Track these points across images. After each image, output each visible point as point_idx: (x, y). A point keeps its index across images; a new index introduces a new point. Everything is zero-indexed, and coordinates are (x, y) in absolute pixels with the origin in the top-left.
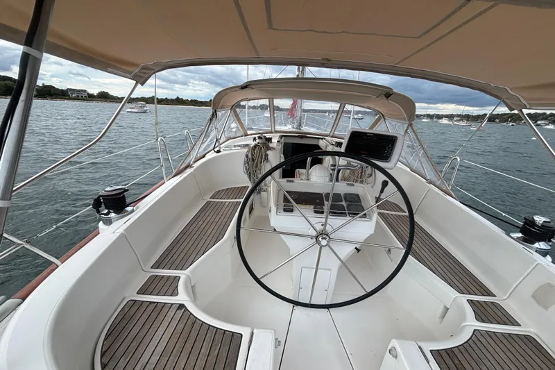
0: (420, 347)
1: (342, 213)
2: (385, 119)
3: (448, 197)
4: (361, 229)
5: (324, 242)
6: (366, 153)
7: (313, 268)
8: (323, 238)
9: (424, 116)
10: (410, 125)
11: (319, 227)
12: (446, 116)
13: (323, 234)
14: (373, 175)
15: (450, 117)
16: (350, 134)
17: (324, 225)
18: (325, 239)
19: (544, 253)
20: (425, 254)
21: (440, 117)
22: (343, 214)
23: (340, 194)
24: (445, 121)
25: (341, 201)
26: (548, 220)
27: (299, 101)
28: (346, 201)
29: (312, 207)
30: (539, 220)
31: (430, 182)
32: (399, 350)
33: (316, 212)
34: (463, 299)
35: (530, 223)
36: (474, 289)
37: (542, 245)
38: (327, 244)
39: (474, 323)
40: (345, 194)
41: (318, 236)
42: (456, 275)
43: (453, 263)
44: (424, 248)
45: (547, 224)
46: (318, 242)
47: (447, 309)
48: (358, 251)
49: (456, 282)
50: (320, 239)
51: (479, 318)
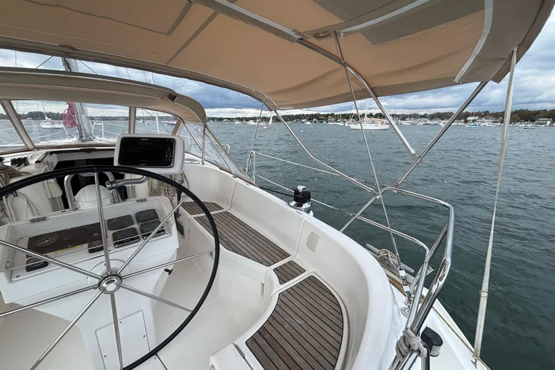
1: (132, 239)
2: (184, 122)
3: (250, 185)
4: (163, 248)
5: (111, 287)
6: (146, 161)
8: (108, 283)
9: (236, 119)
10: (206, 126)
11: (101, 270)
12: (252, 119)
13: (112, 276)
14: (185, 180)
15: (254, 119)
16: (120, 140)
17: (108, 263)
18: (114, 281)
19: (308, 211)
20: (240, 242)
21: (247, 119)
22: (134, 241)
23: (129, 216)
24: (251, 122)
25: (133, 224)
26: (304, 187)
27: (77, 105)
28: (138, 222)
29: (86, 245)
30: (300, 188)
31: (236, 176)
32: (216, 366)
33: (91, 251)
34: (270, 270)
35: (297, 192)
36: (277, 257)
37: (306, 205)
38: (119, 286)
39: (279, 288)
40: (136, 214)
41: (100, 283)
42: (265, 251)
43: (261, 241)
44: (238, 236)
45: (304, 190)
46: (104, 290)
47: (263, 285)
48: (170, 272)
49: (265, 258)
50: (104, 285)
51: (282, 281)
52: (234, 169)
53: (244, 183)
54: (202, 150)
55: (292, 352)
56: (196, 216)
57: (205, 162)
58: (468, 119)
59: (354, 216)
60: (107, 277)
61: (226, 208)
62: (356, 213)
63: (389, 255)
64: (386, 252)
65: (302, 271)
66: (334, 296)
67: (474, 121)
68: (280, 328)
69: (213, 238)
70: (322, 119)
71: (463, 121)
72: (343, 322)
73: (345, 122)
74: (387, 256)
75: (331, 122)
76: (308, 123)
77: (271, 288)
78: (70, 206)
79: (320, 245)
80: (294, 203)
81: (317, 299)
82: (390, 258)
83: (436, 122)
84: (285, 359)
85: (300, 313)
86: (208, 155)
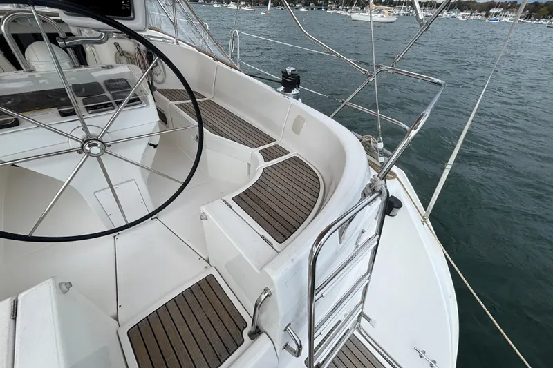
0: (224, 201)
3: (233, 70)
5: (95, 150)
7: (107, 188)
8: (90, 146)
11: (81, 134)
13: (90, 140)
17: (85, 128)
18: (97, 145)
19: (297, 97)
20: (225, 128)
22: (107, 106)
23: (97, 84)
25: (104, 92)
26: (294, 69)
28: (109, 90)
29: (55, 110)
30: (289, 70)
31: (217, 60)
32: (207, 213)
33: (64, 114)
34: (256, 151)
35: (285, 74)
36: (263, 142)
37: (295, 91)
38: (103, 151)
39: (263, 164)
40: (105, 81)
41: (82, 146)
42: (251, 136)
43: (247, 128)
44: (224, 123)
45: (294, 73)
46: (89, 153)
47: (249, 165)
48: (155, 146)
49: (251, 141)
50: (87, 148)
51: (267, 160)
52: (216, 51)
53: (227, 67)
54: (174, 23)
55: (273, 207)
56: (177, 102)
57: (179, 42)
58: (491, 11)
59: (343, 102)
60: (88, 140)
61: (209, 97)
62: (346, 99)
63: (372, 140)
64: (369, 137)
65: (287, 153)
66: (313, 171)
67: (496, 14)
68: (263, 191)
69: (197, 123)
70: (321, 5)
71: (484, 14)
72: (319, 189)
73: (348, 10)
74: (370, 141)
75: (331, 9)
76: (303, 10)
77: (257, 164)
78: (23, 67)
79: (305, 129)
80: (282, 88)
81: (298, 173)
82: (372, 143)
83: (454, 14)
84: (267, 210)
85: (282, 182)
86: (183, 34)
